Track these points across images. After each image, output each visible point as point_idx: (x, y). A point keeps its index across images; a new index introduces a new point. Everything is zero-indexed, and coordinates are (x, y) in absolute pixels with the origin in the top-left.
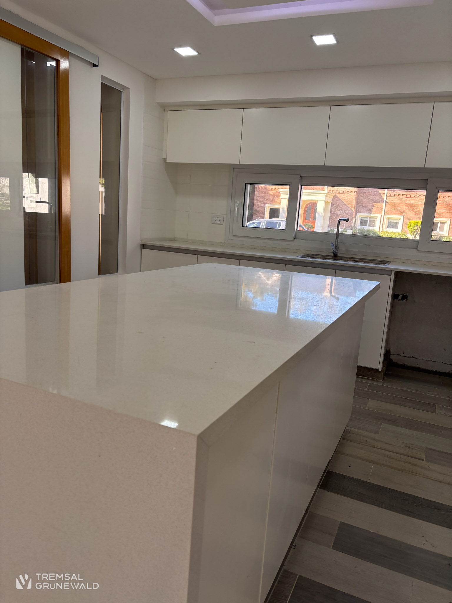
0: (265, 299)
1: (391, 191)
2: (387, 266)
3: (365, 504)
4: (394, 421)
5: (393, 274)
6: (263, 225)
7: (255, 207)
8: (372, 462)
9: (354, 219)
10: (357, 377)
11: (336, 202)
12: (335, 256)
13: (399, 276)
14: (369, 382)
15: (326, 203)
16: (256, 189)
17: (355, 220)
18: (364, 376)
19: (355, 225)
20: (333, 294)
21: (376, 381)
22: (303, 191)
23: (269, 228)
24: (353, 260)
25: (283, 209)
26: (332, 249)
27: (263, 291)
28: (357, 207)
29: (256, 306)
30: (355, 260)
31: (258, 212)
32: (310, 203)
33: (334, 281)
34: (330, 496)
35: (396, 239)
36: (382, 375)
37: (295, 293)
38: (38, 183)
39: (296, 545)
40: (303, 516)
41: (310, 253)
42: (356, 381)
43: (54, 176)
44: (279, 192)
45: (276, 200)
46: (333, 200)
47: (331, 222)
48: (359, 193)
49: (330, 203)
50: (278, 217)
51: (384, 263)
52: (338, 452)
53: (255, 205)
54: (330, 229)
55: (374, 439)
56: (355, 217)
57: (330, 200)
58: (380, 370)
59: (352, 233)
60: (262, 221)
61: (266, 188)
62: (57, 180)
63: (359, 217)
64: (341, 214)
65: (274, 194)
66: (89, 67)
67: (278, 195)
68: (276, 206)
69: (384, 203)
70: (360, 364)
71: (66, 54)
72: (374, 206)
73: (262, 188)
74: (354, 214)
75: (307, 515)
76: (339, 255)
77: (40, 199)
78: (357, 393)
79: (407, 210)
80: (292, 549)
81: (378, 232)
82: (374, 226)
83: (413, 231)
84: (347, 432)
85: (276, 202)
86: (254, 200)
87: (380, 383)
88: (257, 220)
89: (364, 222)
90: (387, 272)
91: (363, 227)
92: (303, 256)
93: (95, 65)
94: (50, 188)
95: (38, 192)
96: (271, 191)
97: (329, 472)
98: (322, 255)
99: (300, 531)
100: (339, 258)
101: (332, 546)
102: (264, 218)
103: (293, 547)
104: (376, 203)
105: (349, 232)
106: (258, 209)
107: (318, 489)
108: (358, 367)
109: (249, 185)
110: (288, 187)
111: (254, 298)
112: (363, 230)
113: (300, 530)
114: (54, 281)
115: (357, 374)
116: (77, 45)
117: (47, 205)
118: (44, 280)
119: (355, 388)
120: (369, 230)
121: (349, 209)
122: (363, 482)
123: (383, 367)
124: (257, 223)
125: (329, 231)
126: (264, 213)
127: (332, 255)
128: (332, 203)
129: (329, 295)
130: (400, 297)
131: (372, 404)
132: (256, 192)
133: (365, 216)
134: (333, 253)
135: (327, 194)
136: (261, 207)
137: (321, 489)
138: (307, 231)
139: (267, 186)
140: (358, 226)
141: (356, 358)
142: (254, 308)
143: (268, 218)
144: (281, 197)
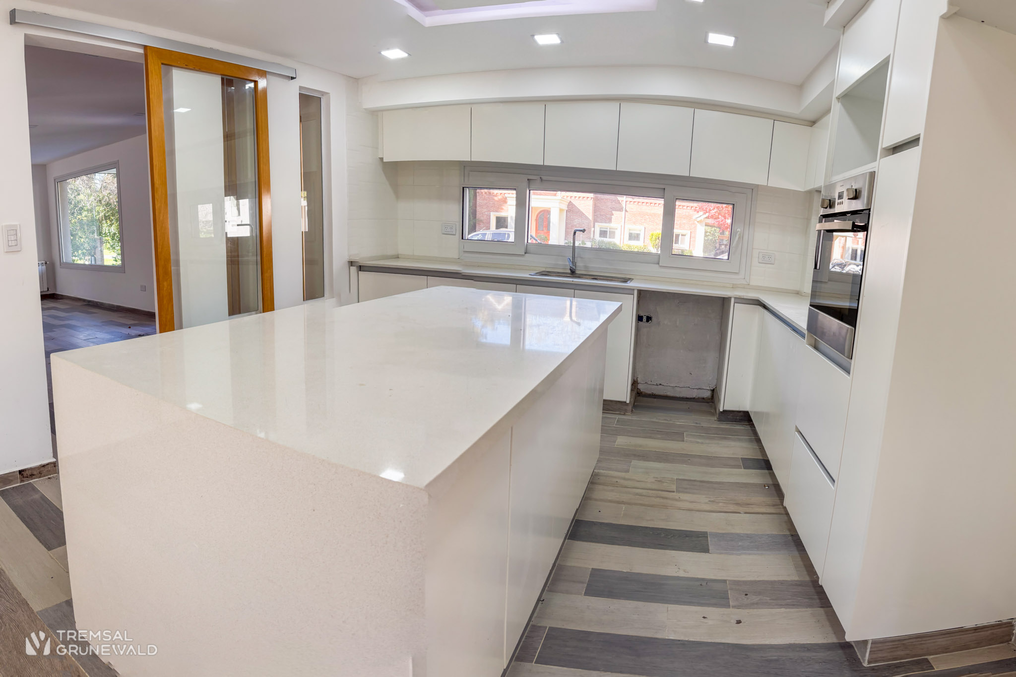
0: (497, 328)
1: (629, 199)
2: (630, 284)
3: (617, 546)
4: (644, 456)
5: (636, 293)
6: (489, 237)
7: (478, 215)
8: (623, 503)
9: (593, 229)
10: (603, 412)
11: (571, 209)
12: (573, 273)
13: (643, 296)
14: (617, 417)
15: (561, 210)
16: (478, 194)
17: (594, 231)
18: (612, 411)
19: (594, 237)
20: (574, 318)
21: (624, 414)
22: (532, 196)
23: (496, 240)
24: (593, 277)
25: (511, 217)
26: (568, 264)
27: (493, 318)
28: (595, 216)
29: (486, 338)
30: (595, 278)
31: (481, 221)
32: (541, 212)
33: (574, 303)
34: (581, 546)
35: (638, 253)
36: (630, 408)
37: (530, 320)
38: (239, 205)
39: (543, 600)
40: (551, 570)
41: (544, 270)
42: (603, 418)
43: (254, 195)
44: (506, 198)
45: (503, 207)
46: (568, 207)
47: (567, 233)
48: (595, 199)
49: (565, 211)
50: (506, 227)
51: (625, 280)
52: (586, 499)
53: (478, 213)
54: (566, 241)
55: (625, 479)
56: (594, 227)
57: (565, 207)
58: (628, 402)
59: (592, 245)
60: (487, 232)
61: (490, 193)
62: (257, 199)
63: (598, 227)
64: (578, 223)
65: (500, 200)
66: (286, 81)
67: (504, 201)
68: (502, 214)
69: (624, 211)
70: (605, 397)
71: (263, 74)
72: (613, 215)
73: (486, 193)
74: (592, 223)
75: (555, 568)
76: (577, 272)
77: (242, 221)
78: (605, 430)
79: (648, 220)
80: (540, 604)
81: (619, 245)
82: (614, 238)
83: (655, 244)
84: (595, 475)
85: (502, 209)
86: (476, 207)
87: (628, 417)
88: (481, 232)
89: (603, 233)
90: (630, 291)
91: (603, 239)
92: (537, 274)
93: (292, 78)
94: (251, 209)
95: (239, 214)
96: (496, 196)
97: (577, 521)
98: (558, 273)
99: (548, 586)
100: (577, 275)
101: (583, 593)
102: (489, 229)
103: (541, 602)
104: (615, 212)
105: (588, 245)
106: (482, 218)
107: (567, 540)
108: (605, 401)
109: (468, 190)
110: (514, 192)
111: (483, 327)
112: (603, 242)
113: (548, 584)
114: (256, 311)
115: (603, 410)
116: (274, 63)
117: (248, 227)
118: (248, 310)
119: (602, 426)
120: (609, 243)
121: (587, 218)
122: (614, 524)
123: (630, 399)
124: (482, 235)
125: (566, 243)
126: (489, 223)
127: (569, 272)
128: (567, 211)
129: (569, 320)
130: (645, 319)
131: (622, 441)
132: (478, 198)
133: (604, 226)
134: (570, 269)
135: (560, 200)
136: (485, 216)
137: (569, 540)
138: (541, 243)
139: (492, 191)
140: (597, 237)
141: (601, 391)
142: (484, 340)
143: (495, 228)
144: (508, 203)
